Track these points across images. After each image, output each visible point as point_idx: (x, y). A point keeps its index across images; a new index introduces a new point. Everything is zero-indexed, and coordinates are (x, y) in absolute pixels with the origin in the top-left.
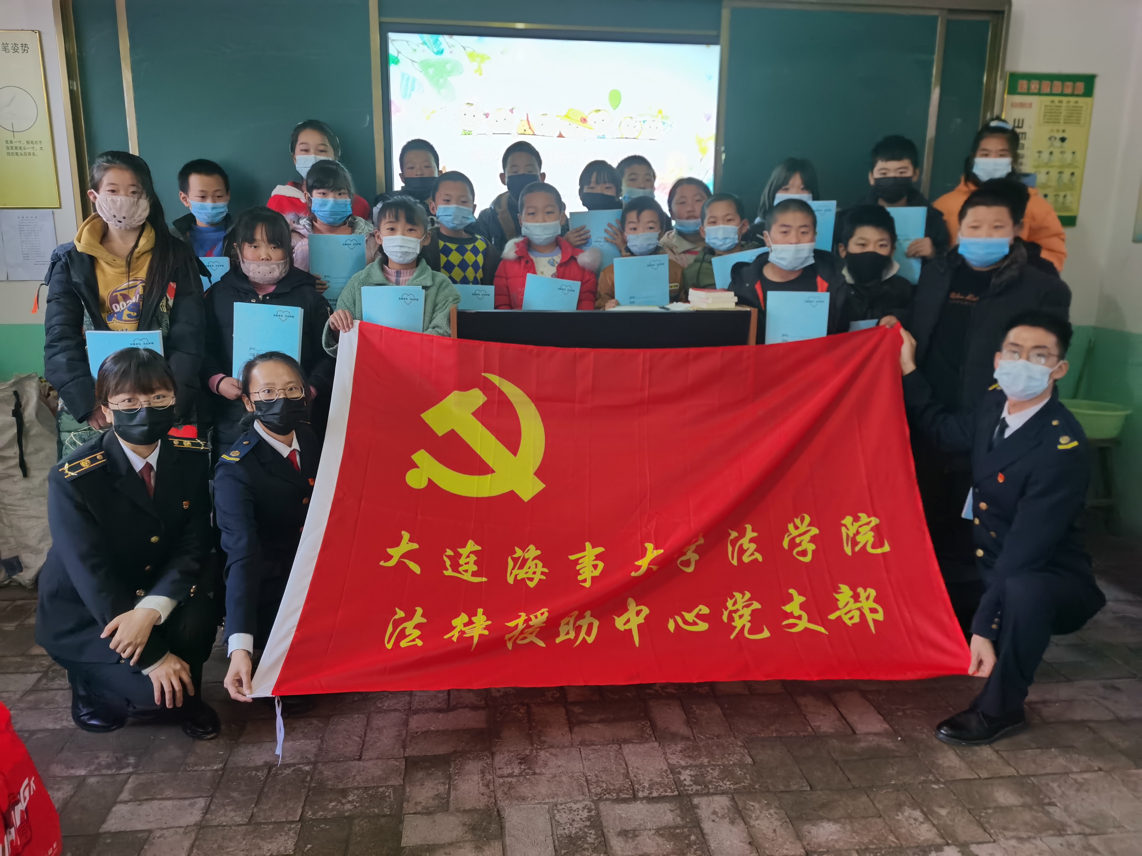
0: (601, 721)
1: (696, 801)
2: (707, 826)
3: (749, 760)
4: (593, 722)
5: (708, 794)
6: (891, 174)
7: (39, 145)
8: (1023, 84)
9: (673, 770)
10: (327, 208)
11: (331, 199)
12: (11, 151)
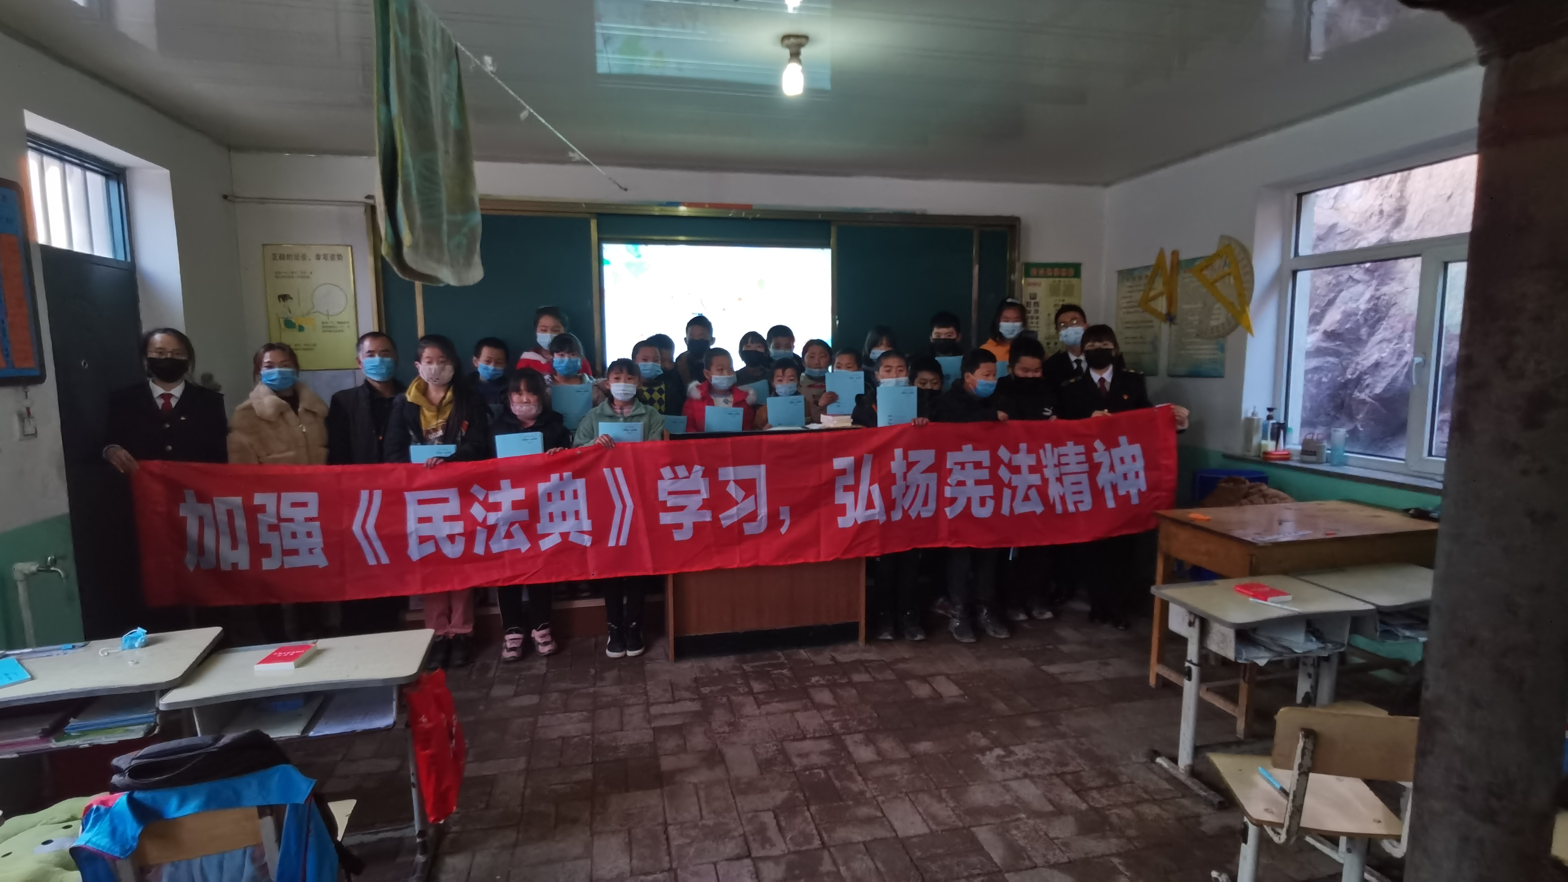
0: (777, 702)
1: (843, 737)
2: (851, 749)
3: (875, 715)
4: (773, 702)
5: (850, 734)
6: (943, 337)
7: (347, 325)
8: (1034, 271)
9: (829, 723)
10: (563, 365)
11: (566, 358)
12: (325, 329)
